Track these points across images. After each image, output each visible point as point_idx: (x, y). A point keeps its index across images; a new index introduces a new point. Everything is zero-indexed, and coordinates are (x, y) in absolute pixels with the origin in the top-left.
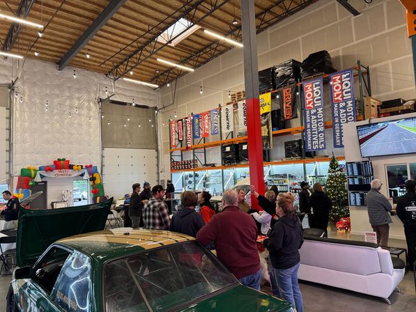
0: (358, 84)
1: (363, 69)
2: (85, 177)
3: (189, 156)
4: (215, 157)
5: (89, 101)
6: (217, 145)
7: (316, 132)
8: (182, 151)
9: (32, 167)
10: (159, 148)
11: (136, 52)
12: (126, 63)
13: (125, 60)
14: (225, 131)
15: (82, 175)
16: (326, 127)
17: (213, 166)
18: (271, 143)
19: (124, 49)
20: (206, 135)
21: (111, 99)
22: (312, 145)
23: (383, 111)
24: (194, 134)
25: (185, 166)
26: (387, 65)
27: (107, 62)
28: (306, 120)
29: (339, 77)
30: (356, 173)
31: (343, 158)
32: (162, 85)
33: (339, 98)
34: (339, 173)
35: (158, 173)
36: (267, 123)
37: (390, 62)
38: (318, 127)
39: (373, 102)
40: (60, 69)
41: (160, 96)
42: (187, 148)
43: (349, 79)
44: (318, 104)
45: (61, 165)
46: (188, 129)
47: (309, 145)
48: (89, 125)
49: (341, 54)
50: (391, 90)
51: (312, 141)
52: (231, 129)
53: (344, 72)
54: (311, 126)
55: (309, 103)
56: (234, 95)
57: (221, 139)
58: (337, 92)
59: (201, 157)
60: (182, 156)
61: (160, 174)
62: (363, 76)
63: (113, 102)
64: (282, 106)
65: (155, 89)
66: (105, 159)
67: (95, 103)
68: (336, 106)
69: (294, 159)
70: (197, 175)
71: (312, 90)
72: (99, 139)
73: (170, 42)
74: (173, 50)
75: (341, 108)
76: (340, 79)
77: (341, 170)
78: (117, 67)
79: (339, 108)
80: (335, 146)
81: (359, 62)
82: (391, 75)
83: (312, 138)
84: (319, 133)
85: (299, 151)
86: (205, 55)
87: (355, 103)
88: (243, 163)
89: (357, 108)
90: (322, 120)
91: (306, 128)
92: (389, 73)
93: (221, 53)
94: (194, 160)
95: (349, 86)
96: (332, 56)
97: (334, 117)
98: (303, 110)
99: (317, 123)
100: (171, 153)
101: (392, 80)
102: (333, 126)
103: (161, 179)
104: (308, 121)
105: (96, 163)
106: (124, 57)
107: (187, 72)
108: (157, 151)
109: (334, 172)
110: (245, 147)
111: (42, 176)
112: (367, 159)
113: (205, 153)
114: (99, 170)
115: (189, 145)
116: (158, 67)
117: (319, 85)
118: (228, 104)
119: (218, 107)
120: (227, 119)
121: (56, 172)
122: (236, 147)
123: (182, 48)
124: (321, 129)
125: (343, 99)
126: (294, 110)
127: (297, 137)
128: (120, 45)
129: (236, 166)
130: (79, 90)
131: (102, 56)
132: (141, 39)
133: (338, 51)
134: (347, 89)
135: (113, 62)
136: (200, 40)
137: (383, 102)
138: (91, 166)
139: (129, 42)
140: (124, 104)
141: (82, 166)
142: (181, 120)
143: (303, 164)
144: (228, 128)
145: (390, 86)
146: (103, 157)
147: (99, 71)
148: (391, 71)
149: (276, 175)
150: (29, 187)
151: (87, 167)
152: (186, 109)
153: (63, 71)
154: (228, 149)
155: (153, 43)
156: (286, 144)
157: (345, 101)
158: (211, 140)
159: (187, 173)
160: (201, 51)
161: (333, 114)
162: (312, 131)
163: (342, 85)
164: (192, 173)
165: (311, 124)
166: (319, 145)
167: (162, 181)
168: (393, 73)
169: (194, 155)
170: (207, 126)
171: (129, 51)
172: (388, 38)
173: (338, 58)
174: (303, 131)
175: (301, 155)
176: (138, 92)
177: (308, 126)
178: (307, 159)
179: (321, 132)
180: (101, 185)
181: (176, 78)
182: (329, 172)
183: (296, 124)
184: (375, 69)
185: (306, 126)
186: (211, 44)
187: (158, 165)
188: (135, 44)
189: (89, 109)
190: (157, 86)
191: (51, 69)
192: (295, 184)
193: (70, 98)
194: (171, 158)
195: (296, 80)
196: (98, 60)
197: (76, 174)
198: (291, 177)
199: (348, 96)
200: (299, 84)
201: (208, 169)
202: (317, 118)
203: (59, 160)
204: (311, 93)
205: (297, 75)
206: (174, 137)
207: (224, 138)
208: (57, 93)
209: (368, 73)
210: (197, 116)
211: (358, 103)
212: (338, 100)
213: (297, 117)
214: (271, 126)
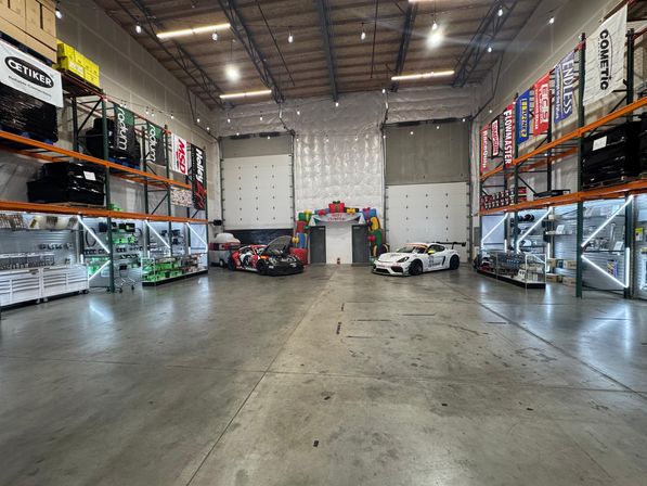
6: (570, 149)
9: (309, 211)
14: (593, 96)
15: (358, 219)
24: (518, 135)
25: (501, 201)
35: (470, 217)
45: (338, 208)
46: (508, 129)
57: (583, 124)
60: (505, 185)
61: (473, 219)
63: (401, 124)
66: (389, 200)
67: (377, 132)
72: (381, 175)
94: (517, 189)
100: (482, 182)
103: (474, 225)
108: (469, 184)
111: (316, 221)
113: (549, 170)
114: (380, 212)
115: (508, 162)
118: (607, 17)
119: (578, 43)
120: (604, 61)
121: (330, 215)
122: (630, 132)
138: (369, 209)
140: (417, 123)
141: (357, 210)
142: (498, 118)
146: (386, 197)
150: (306, 231)
151: (364, 210)
154: (600, 144)
169: (517, 178)
170: (545, 106)
187: (469, 206)
190: (452, 72)
194: (482, 192)
197: (348, 218)
203: (334, 203)
210: (527, 95)
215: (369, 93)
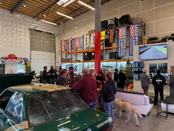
0: (141, 30)
1: (143, 24)
2: (22, 63)
3: (69, 57)
4: (81, 57)
5: (25, 29)
6: (81, 52)
7: (122, 49)
8: (66, 54)
10: (56, 52)
11: (47, 8)
12: (42, 13)
13: (42, 12)
14: (85, 46)
15: (21, 62)
16: (126, 47)
17: (79, 61)
18: (104, 53)
19: (42, 6)
20: (77, 48)
21: (35, 29)
22: (120, 54)
23: (150, 42)
24: (72, 47)
25: (67, 61)
26: (153, 23)
27: (34, 12)
28: (119, 44)
29: (133, 26)
30: (137, 66)
31: (132, 60)
32: (59, 24)
33: (133, 35)
34: (130, 66)
35: (55, 63)
36: (103, 44)
37: (154, 21)
38: (123, 47)
39: (146, 38)
40: (12, 13)
41: (57, 29)
42: (69, 53)
43: (137, 27)
44: (124, 37)
45: (12, 57)
46: (69, 44)
47: (119, 54)
48: (25, 40)
49: (135, 17)
50: (153, 33)
51: (120, 52)
52: (88, 46)
53: (136, 24)
54: (120, 46)
55: (121, 36)
56: (90, 31)
57: (83, 50)
58: (132, 32)
59: (74, 57)
60: (66, 56)
61: (56, 64)
62: (143, 27)
63: (36, 30)
64: (109, 37)
65: (55, 26)
66: (32, 56)
67: (28, 30)
68: (131, 38)
69: (113, 60)
70: (72, 65)
71: (122, 31)
72: (29, 46)
73: (63, 5)
74: (64, 9)
75: (133, 39)
76: (134, 27)
77: (131, 65)
78: (38, 14)
79: (132, 39)
80: (130, 55)
81: (142, 21)
82: (154, 27)
83: (121, 51)
84: (123, 49)
85: (115, 57)
86: (78, 12)
87: (139, 38)
88: (92, 61)
89: (140, 40)
90: (125, 44)
91: (118, 47)
92: (153, 26)
93: (85, 12)
94: (71, 58)
95: (137, 31)
96: (131, 17)
97: (130, 43)
98: (118, 39)
99: (123, 45)
100: (61, 55)
101: (154, 30)
102: (129, 47)
103: (56, 66)
104: (120, 44)
105: (28, 57)
106: (42, 10)
107: (70, 19)
108: (55, 53)
109: (128, 66)
110: (93, 54)
111: (3, 62)
112: (142, 61)
113: (76, 55)
114: (29, 60)
115: (69, 52)
116: (57, 16)
117: (125, 29)
118: (87, 35)
119: (83, 36)
120: (86, 41)
121: (9, 60)
122: (89, 54)
123: (68, 8)
124: (125, 48)
125: (134, 36)
126: (114, 39)
127: (115, 50)
128: (40, 4)
129: (89, 62)
130: (20, 24)
131: (32, 9)
132: (50, 3)
133: (134, 15)
134: (136, 31)
135: (37, 12)
136: (76, 5)
137: (150, 38)
138: (25, 58)
139: (44, 3)
140: (41, 32)
141: (21, 58)
142: (66, 41)
143: (116, 62)
144: (86, 45)
145: (153, 32)
146: (31, 55)
147: (30, 16)
148: (154, 25)
149: (105, 66)
151: (23, 59)
152: (69, 36)
153: (13, 14)
154: (86, 54)
155: (55, 5)
156: (110, 53)
157: (135, 37)
158: (79, 50)
159: (68, 64)
160: (76, 10)
161: (130, 42)
162: (120, 49)
163: (134, 29)
164: (70, 64)
165: (121, 46)
166: (123, 54)
167: (57, 66)
168: (155, 26)
169: (71, 56)
170: (77, 44)
171: (44, 7)
172: (154, 12)
173: (133, 18)
174: (117, 48)
175: (115, 58)
176: (47, 26)
177: (119, 46)
178: (118, 60)
179: (124, 49)
180: (30, 67)
181: (65, 22)
182: (126, 65)
183: (114, 45)
184: (148, 24)
185: (118, 46)
186: (81, 8)
187: (55, 60)
188: (47, 4)
189: (25, 33)
190: (56, 24)
191: (7, 13)
192: (112, 70)
193: (16, 27)
194: (61, 57)
195: (116, 26)
196: (30, 10)
197: (18, 61)
198: (111, 67)
199: (136, 35)
200: (117, 28)
201: (77, 62)
202: (123, 43)
203: (11, 55)
204: (122, 33)
205: (116, 24)
206: (63, 48)
207: (85, 50)
208: (10, 24)
209: (145, 25)
210: (74, 39)
211: (140, 38)
212: (132, 36)
213: (115, 42)
214: (104, 45)
215: (25, 16)
